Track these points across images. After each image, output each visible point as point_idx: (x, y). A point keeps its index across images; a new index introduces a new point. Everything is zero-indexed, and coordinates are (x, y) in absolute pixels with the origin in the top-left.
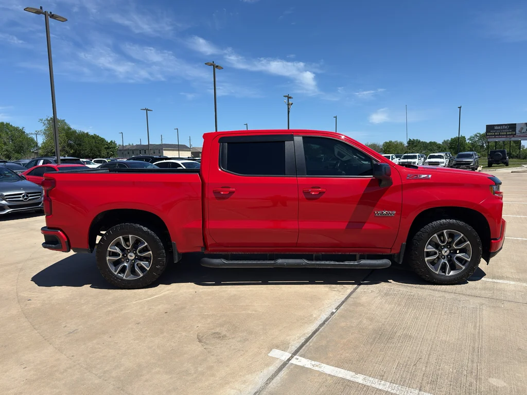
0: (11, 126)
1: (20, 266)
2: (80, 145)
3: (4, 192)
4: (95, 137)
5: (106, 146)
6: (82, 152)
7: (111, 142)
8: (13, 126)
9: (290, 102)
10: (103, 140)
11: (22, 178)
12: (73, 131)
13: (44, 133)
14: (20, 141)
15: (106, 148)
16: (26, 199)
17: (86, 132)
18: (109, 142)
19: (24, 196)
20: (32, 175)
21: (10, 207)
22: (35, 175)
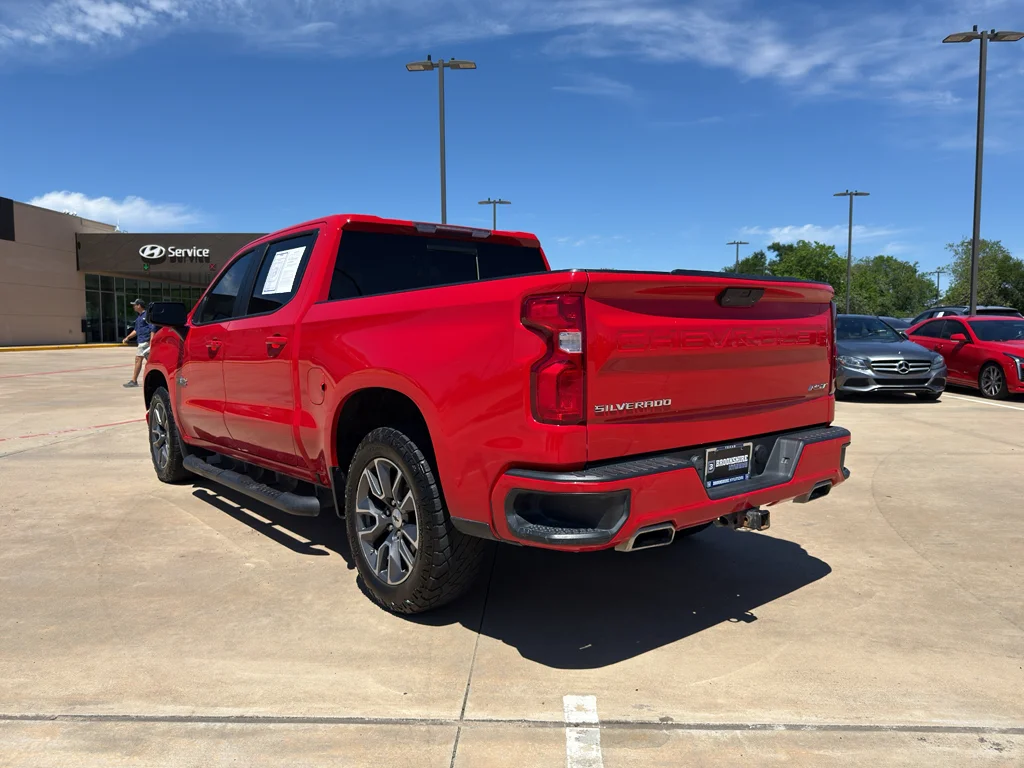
0: (896, 260)
1: (880, 458)
3: (871, 356)
8: (899, 260)
11: (903, 338)
13: (954, 272)
14: (909, 288)
16: (904, 370)
19: (901, 366)
20: (920, 334)
21: (878, 381)
22: (925, 334)
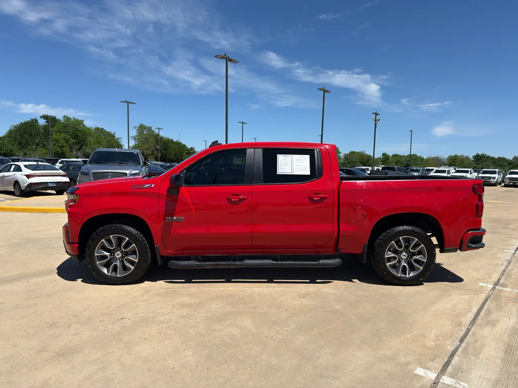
2: (166, 149)
4: (178, 144)
5: (187, 152)
6: (168, 156)
7: (192, 148)
9: (378, 118)
10: (184, 146)
12: (161, 138)
15: (186, 153)
17: (171, 139)
18: (189, 148)
